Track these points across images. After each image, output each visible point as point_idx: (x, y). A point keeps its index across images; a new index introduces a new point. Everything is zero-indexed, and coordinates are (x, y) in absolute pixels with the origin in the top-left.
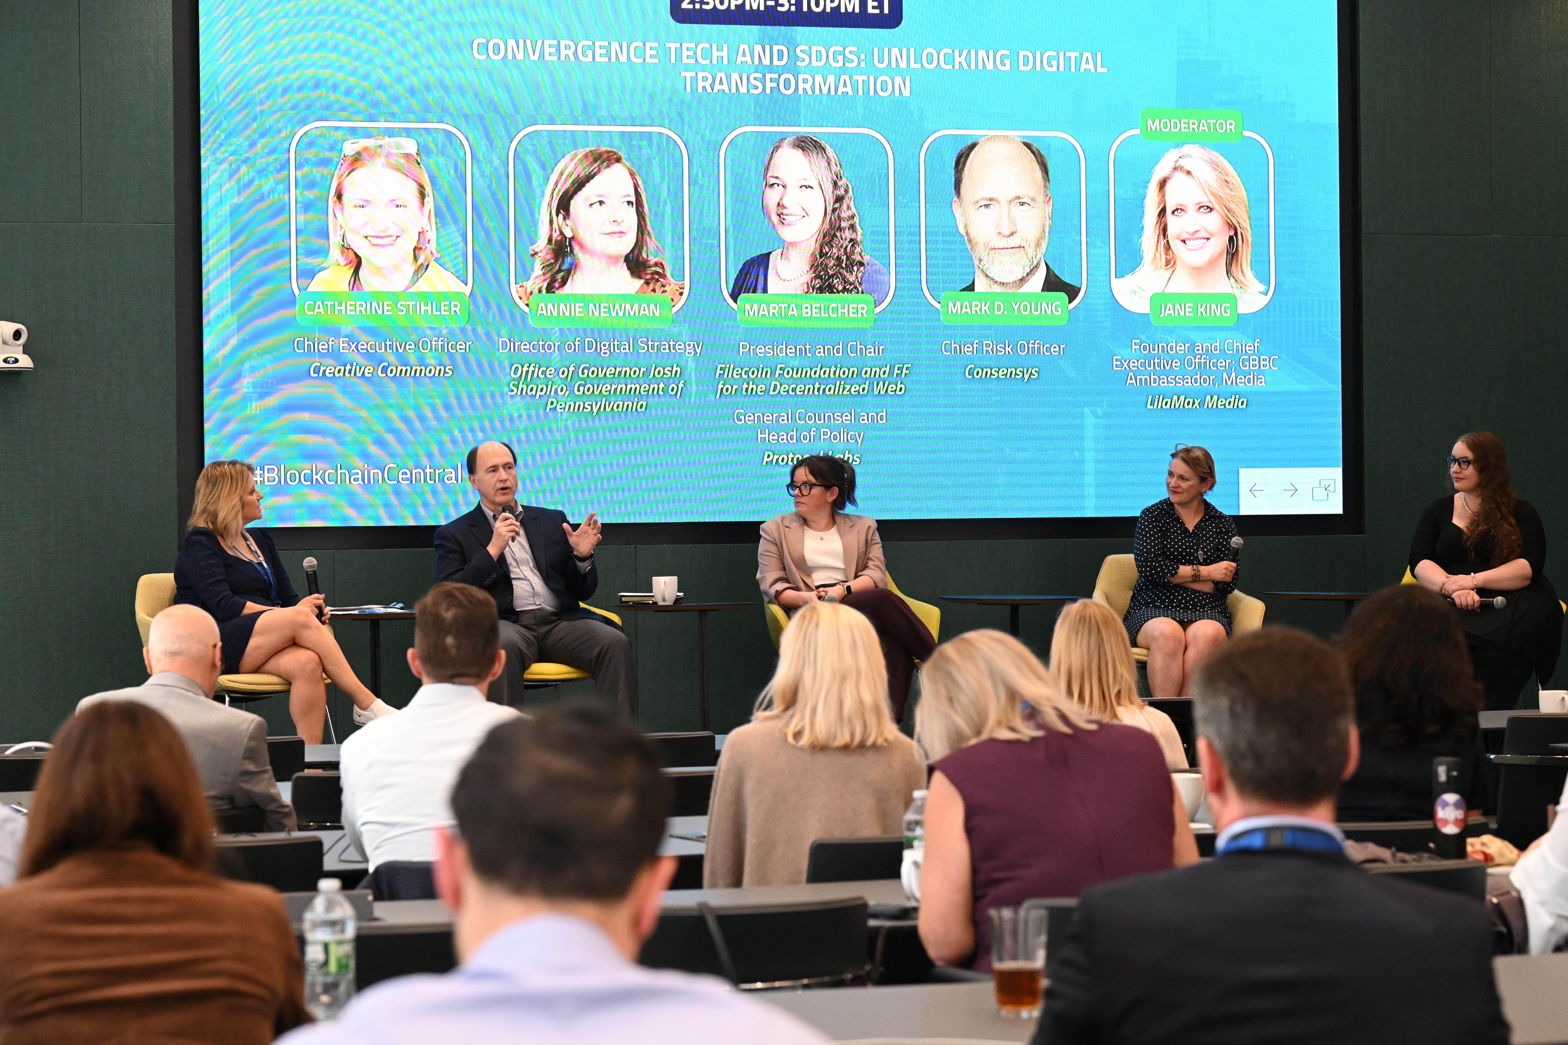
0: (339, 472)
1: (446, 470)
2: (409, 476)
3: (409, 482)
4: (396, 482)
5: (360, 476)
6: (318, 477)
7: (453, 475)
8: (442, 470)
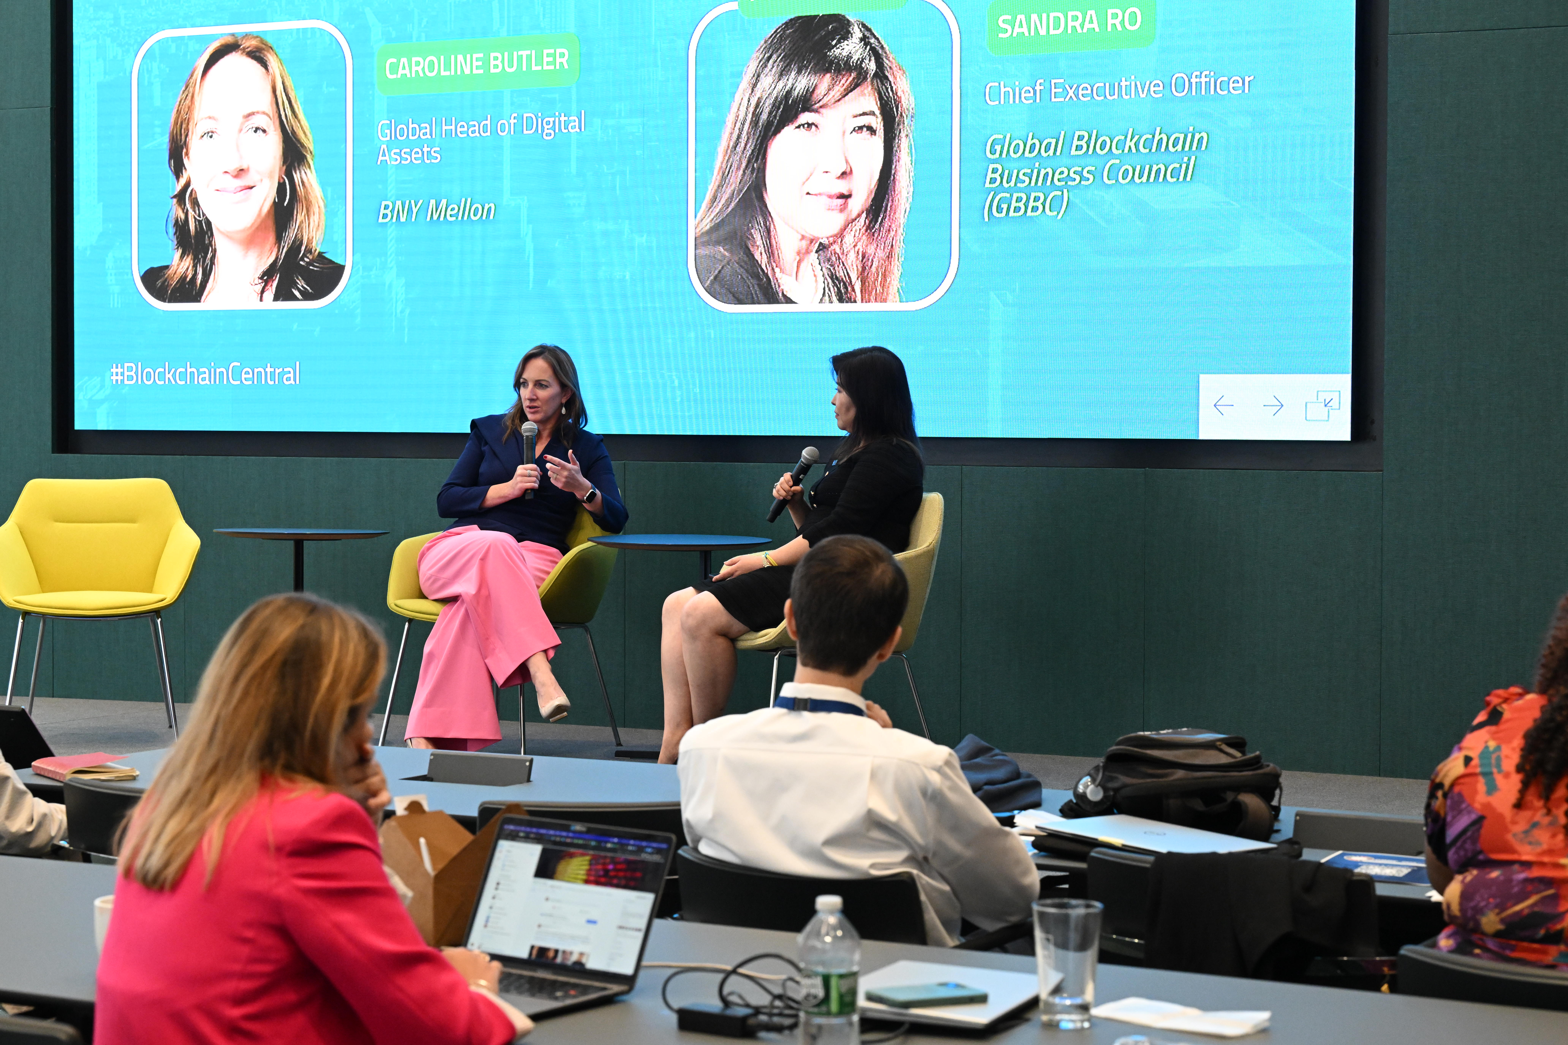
0: (189, 370)
1: (285, 370)
2: (251, 376)
3: (250, 382)
4: (239, 382)
5: (207, 376)
6: (170, 376)
7: (292, 375)
8: (281, 370)
